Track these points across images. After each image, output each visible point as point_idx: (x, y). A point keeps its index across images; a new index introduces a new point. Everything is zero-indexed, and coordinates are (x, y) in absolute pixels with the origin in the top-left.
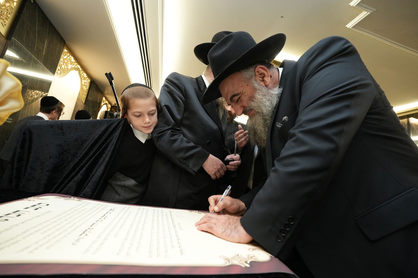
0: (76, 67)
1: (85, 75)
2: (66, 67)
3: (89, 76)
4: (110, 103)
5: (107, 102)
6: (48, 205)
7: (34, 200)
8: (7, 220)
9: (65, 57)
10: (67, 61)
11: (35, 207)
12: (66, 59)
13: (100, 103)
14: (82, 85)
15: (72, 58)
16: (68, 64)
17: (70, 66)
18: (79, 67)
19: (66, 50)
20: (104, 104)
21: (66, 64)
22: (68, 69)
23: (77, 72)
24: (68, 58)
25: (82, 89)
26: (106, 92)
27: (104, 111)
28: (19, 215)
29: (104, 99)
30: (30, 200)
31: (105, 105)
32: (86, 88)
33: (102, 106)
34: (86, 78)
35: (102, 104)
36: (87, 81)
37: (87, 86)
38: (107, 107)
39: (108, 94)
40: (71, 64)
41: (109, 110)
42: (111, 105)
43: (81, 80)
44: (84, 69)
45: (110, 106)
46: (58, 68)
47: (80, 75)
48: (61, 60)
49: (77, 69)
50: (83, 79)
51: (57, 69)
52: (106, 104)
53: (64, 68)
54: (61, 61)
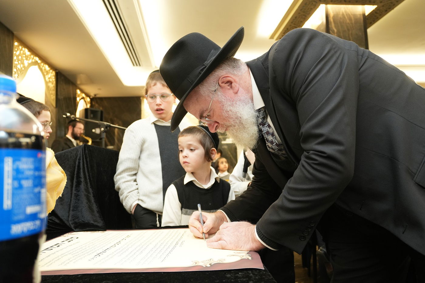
0: (33, 61)
1: (47, 67)
2: (22, 66)
3: (52, 67)
4: (88, 95)
5: (84, 95)
6: (78, 238)
7: (68, 236)
8: (52, 249)
9: (18, 53)
10: (21, 56)
11: (69, 240)
12: (19, 55)
13: (75, 99)
14: (47, 83)
15: (26, 50)
16: (24, 60)
17: (26, 63)
18: (37, 59)
19: (16, 44)
20: (80, 100)
21: (21, 61)
22: (24, 67)
23: (36, 67)
24: (22, 52)
25: (48, 87)
26: (78, 82)
27: (83, 110)
28: (59, 246)
29: (78, 92)
30: (65, 236)
31: (82, 100)
32: (52, 85)
33: (78, 103)
34: (49, 71)
35: (78, 99)
36: (51, 75)
37: (53, 81)
38: (85, 101)
39: (82, 84)
40: (27, 59)
41: (89, 106)
42: (90, 98)
43: (44, 76)
44: (44, 60)
45: (88, 99)
46: (14, 70)
47: (41, 70)
48: (15, 58)
49: (36, 63)
50: (45, 74)
51: (14, 73)
52: (83, 98)
53: (20, 68)
54: (15, 60)
